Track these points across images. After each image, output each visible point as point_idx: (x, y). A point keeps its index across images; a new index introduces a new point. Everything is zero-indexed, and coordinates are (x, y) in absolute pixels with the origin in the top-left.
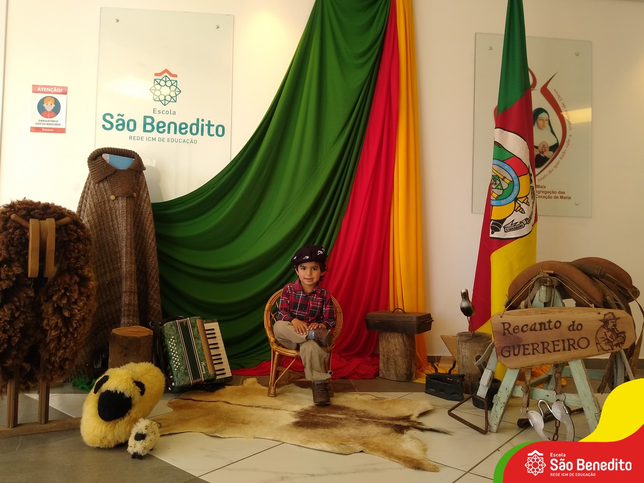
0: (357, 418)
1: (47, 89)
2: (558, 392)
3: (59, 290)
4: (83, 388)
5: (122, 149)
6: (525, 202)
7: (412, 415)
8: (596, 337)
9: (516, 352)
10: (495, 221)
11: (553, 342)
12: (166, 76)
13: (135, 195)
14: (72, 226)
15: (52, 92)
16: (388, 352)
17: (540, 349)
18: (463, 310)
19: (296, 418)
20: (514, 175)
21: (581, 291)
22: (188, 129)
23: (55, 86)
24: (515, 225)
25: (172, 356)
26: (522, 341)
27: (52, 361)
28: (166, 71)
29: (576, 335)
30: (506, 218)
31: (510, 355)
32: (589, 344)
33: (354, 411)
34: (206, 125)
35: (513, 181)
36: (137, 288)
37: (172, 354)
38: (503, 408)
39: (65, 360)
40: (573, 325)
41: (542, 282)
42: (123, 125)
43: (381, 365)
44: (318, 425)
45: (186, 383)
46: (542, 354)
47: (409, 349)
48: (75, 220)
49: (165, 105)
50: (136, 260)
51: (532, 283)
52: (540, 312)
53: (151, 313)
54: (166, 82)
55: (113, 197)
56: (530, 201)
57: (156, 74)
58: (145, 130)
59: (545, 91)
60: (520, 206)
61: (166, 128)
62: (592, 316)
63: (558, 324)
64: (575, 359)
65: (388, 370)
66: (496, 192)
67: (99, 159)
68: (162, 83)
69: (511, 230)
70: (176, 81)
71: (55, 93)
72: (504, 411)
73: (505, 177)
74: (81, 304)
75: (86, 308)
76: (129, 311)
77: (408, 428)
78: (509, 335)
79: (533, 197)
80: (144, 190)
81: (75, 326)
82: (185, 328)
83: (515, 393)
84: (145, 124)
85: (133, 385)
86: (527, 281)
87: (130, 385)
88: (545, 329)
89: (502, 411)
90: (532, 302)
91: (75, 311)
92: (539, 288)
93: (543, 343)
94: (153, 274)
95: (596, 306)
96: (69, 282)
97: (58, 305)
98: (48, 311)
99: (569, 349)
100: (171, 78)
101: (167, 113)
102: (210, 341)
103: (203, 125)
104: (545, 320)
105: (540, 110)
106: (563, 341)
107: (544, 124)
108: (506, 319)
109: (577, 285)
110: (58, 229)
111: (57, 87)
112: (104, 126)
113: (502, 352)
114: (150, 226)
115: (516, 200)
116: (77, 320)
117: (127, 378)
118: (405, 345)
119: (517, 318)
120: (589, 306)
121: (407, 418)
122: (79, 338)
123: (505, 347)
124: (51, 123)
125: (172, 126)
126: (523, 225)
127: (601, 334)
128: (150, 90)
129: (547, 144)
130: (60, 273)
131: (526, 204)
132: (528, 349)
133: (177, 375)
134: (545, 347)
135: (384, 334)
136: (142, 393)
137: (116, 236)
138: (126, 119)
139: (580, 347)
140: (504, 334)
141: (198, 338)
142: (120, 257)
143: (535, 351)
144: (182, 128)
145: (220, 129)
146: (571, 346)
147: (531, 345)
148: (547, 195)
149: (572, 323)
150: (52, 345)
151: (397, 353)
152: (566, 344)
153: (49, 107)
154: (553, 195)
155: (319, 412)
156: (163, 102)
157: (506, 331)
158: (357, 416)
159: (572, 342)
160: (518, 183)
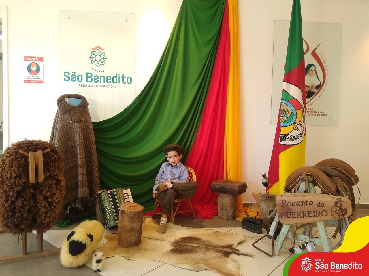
0: (205, 247)
1: (32, 58)
2: (311, 237)
3: (46, 188)
4: (59, 226)
5: (75, 95)
6: (300, 124)
7: (233, 244)
8: (331, 211)
9: (289, 216)
10: (283, 135)
11: (308, 212)
12: (98, 50)
13: (83, 120)
14: (51, 153)
15: (35, 60)
16: (223, 204)
17: (301, 215)
18: (263, 183)
19: (172, 246)
20: (294, 109)
21: (324, 185)
22: (111, 80)
23: (36, 57)
24: (293, 138)
25: (106, 210)
26: (292, 210)
27: (43, 223)
28: (98, 47)
29: (320, 209)
30: (289, 133)
31: (285, 217)
32: (327, 214)
33: (203, 241)
34: (121, 77)
35: (293, 113)
36: (87, 171)
37: (107, 209)
38: (281, 243)
39: (50, 222)
40: (319, 204)
41: (303, 180)
42: (75, 78)
43: (219, 210)
44: (183, 251)
45: (114, 225)
46: (302, 218)
47: (234, 203)
48: (53, 148)
49: (98, 66)
50: (85, 156)
51: (299, 179)
52: (302, 196)
53: (94, 184)
54: (98, 53)
55: (71, 122)
56: (302, 124)
57: (93, 49)
58: (87, 81)
59: (314, 54)
60: (296, 127)
61: (99, 79)
62: (330, 199)
63: (311, 203)
64: (320, 221)
65: (222, 213)
66: (283, 119)
67: (63, 102)
68: (96, 54)
69: (291, 140)
70: (104, 52)
71: (36, 61)
72: (282, 245)
73: (288, 110)
74: (57, 194)
75: (60, 196)
76: (83, 184)
77: (231, 253)
78: (286, 207)
79: (304, 121)
80: (88, 116)
81: (54, 206)
82: (113, 195)
83: (288, 236)
84: (87, 77)
85: (87, 237)
86: (296, 177)
87: (85, 237)
88: (304, 205)
89: (281, 245)
90: (298, 189)
91: (54, 199)
92: (302, 182)
93: (303, 212)
94: (94, 163)
95: (332, 194)
96: (51, 184)
97: (45, 195)
98: (40, 199)
99: (317, 216)
100: (101, 51)
101: (99, 71)
102: (126, 200)
103: (119, 77)
104: (304, 200)
105: (311, 65)
106: (314, 212)
107: (313, 73)
108: (284, 198)
109: (322, 182)
110: (44, 156)
111: (38, 57)
112: (64, 79)
113: (281, 216)
114: (92, 137)
115: (295, 123)
116: (55, 203)
117: (84, 234)
118: (232, 201)
119: (290, 198)
120: (328, 194)
121: (230, 246)
122: (56, 211)
123: (283, 213)
124: (35, 78)
125: (103, 78)
126: (298, 137)
127: (334, 209)
128: (90, 58)
129: (314, 85)
130: (46, 179)
131: (300, 126)
132: (295, 215)
133: (109, 221)
134: (304, 214)
135: (220, 194)
136: (92, 241)
137: (74, 143)
138: (77, 75)
139: (322, 215)
140: (283, 206)
141: (120, 200)
142: (77, 154)
143: (299, 216)
144: (108, 79)
145: (129, 79)
146: (318, 215)
147: (297, 213)
148: (314, 113)
149: (319, 203)
150: (43, 216)
151: (228, 205)
152: (315, 213)
153: (34, 68)
154: (317, 114)
155: (184, 242)
156: (97, 65)
157: (284, 205)
158: (205, 245)
159: (318, 213)
160: (296, 114)
